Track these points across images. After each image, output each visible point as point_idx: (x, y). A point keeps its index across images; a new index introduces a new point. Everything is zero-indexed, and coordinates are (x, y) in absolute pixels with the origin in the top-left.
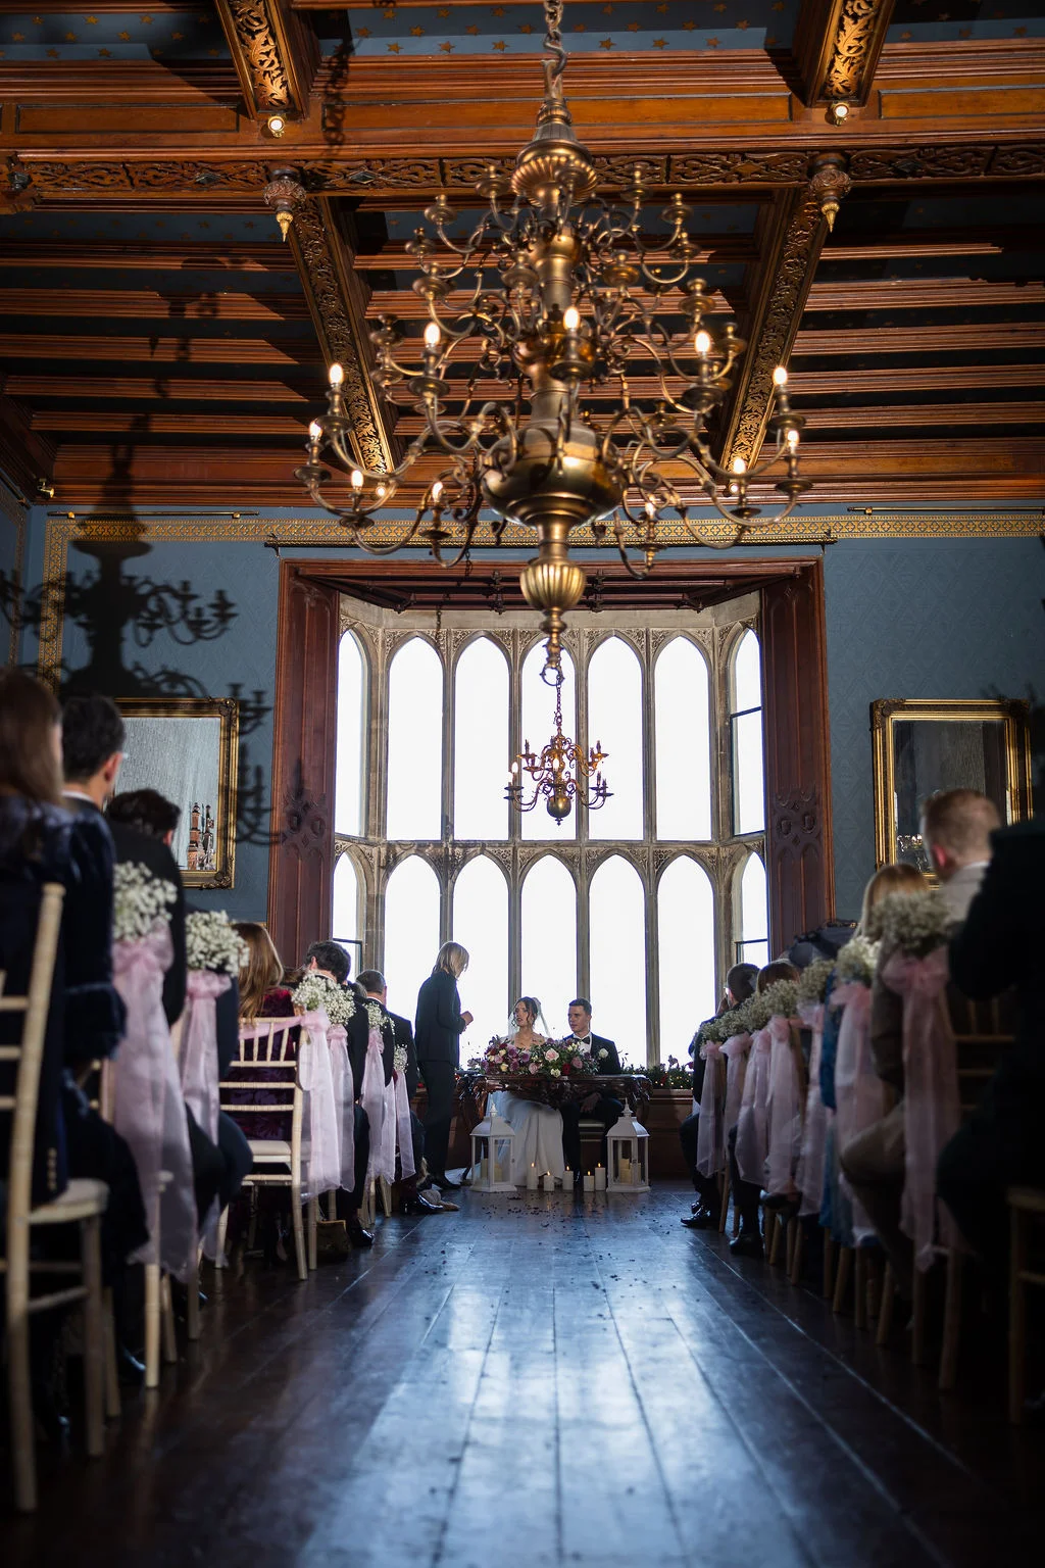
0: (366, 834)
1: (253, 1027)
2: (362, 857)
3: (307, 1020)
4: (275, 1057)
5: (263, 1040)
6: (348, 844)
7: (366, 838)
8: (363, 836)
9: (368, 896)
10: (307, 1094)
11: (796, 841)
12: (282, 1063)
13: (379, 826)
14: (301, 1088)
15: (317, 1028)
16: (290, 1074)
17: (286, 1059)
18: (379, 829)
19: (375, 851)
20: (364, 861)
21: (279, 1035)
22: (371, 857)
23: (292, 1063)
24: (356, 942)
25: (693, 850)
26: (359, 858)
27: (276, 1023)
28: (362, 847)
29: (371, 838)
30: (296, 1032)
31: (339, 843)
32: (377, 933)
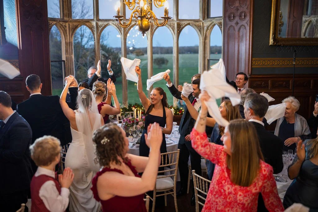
0: (63, 17)
2: (62, 27)
6: (54, 23)
7: (63, 19)
8: (62, 18)
9: (66, 42)
11: (237, 23)
13: (68, 14)
18: (68, 15)
19: (67, 24)
20: (63, 28)
22: (66, 26)
25: (194, 23)
26: (60, 27)
28: (61, 23)
29: (65, 18)
31: (51, 22)
32: (70, 57)
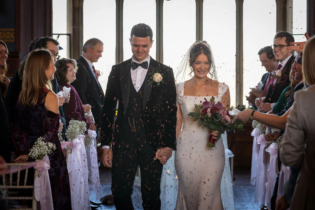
1: (9, 167)
3: (38, 165)
4: (22, 183)
5: (15, 175)
9: (74, 7)
10: (38, 203)
12: (25, 187)
14: (36, 200)
15: (43, 169)
16: (30, 192)
17: (27, 185)
21: (23, 172)
23: (31, 187)
24: (67, 34)
27: (21, 166)
30: (32, 171)
32: (79, 29)
